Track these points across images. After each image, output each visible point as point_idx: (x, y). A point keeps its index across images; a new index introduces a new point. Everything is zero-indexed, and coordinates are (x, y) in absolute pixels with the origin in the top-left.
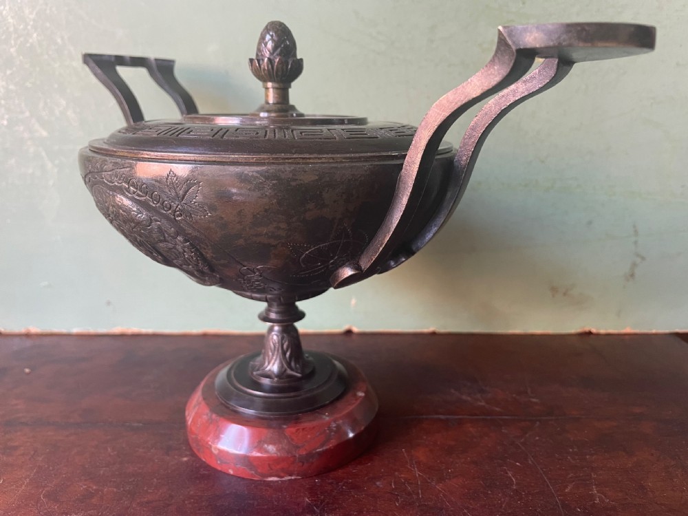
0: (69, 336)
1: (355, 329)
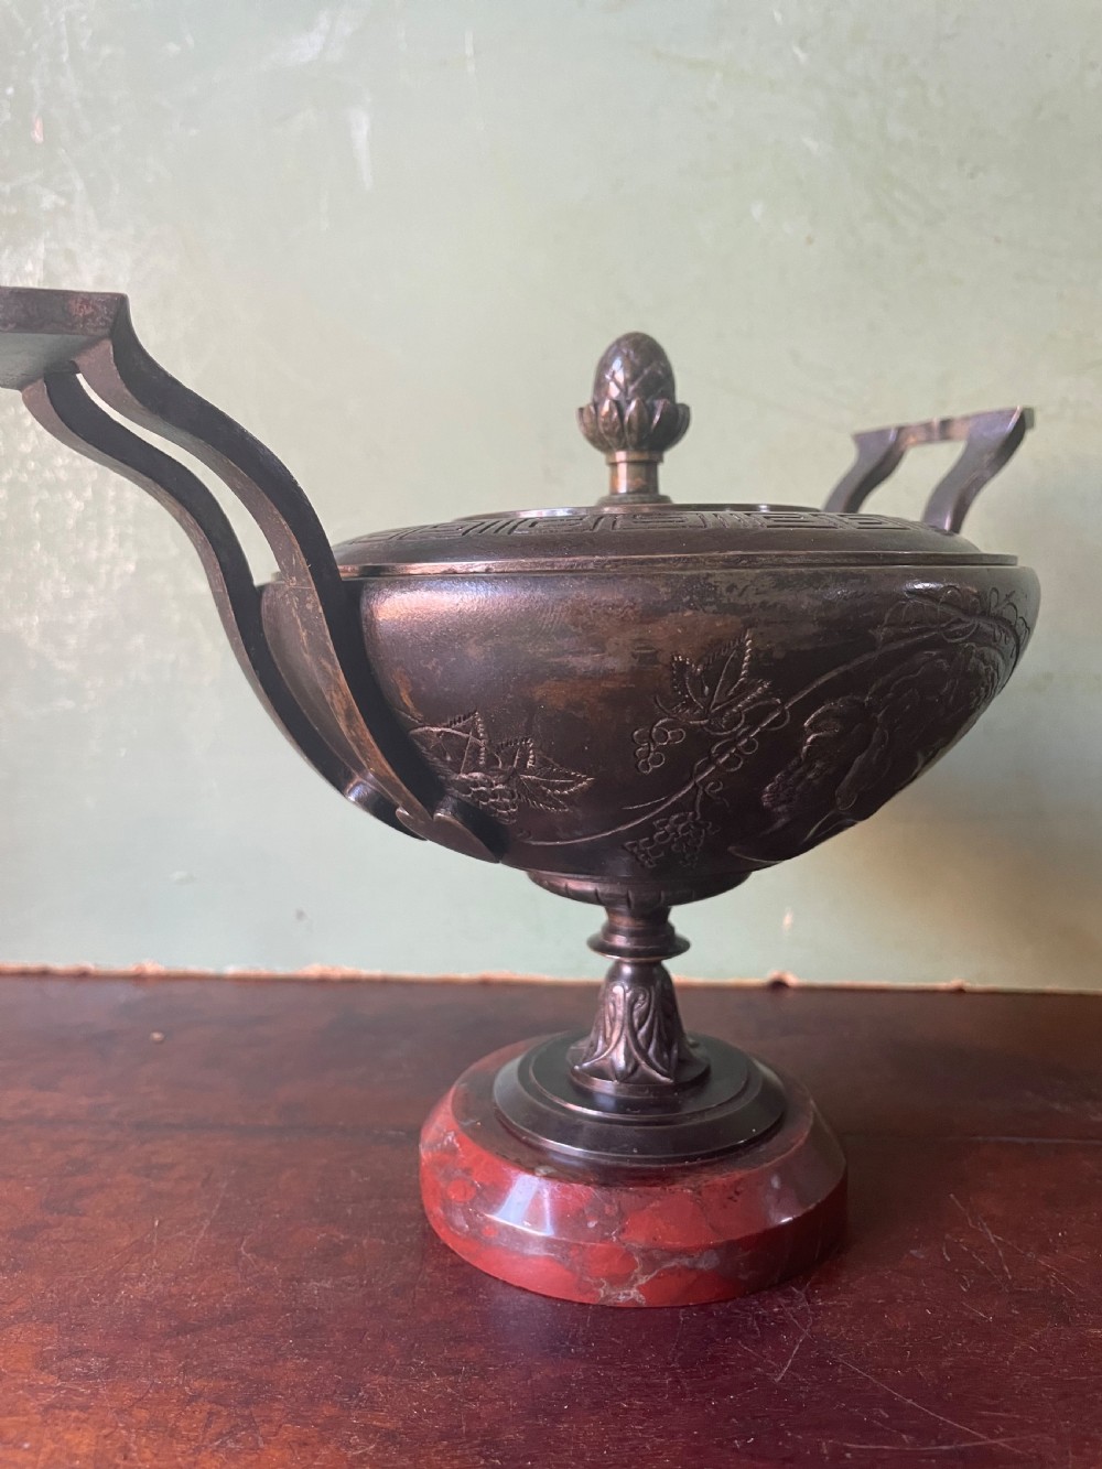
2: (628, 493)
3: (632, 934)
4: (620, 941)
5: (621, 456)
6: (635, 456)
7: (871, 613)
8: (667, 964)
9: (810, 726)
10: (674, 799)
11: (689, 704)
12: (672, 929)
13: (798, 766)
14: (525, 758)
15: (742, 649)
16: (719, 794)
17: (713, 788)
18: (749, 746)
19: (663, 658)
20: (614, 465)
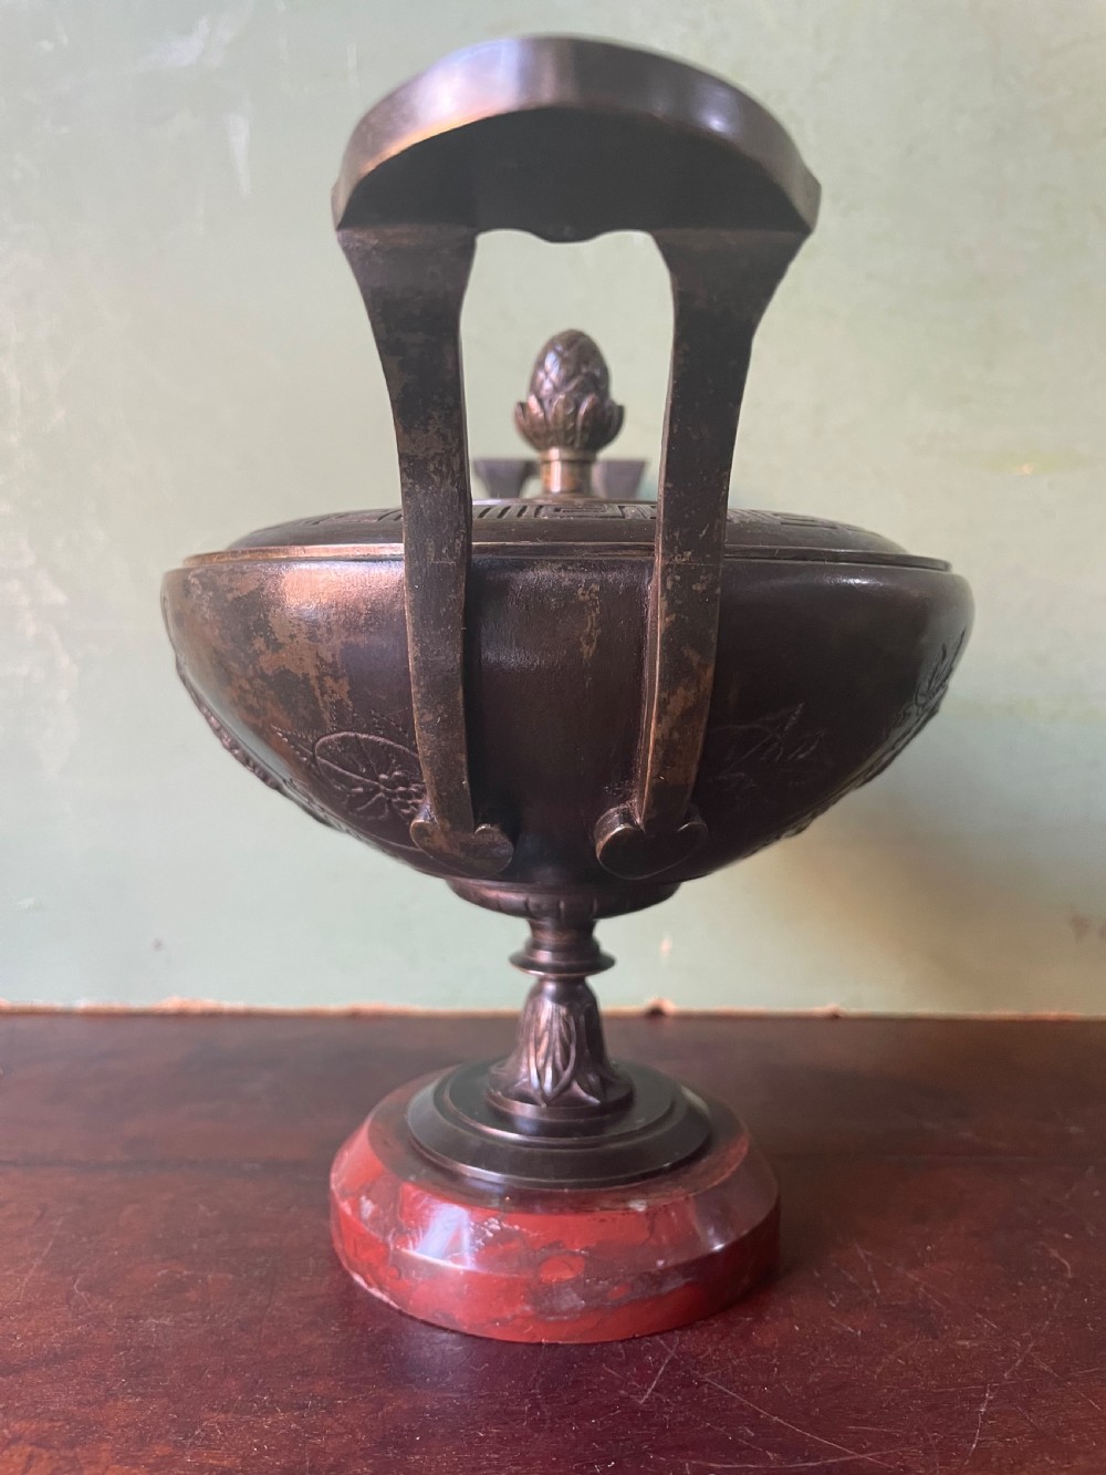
1: (670, 1007)
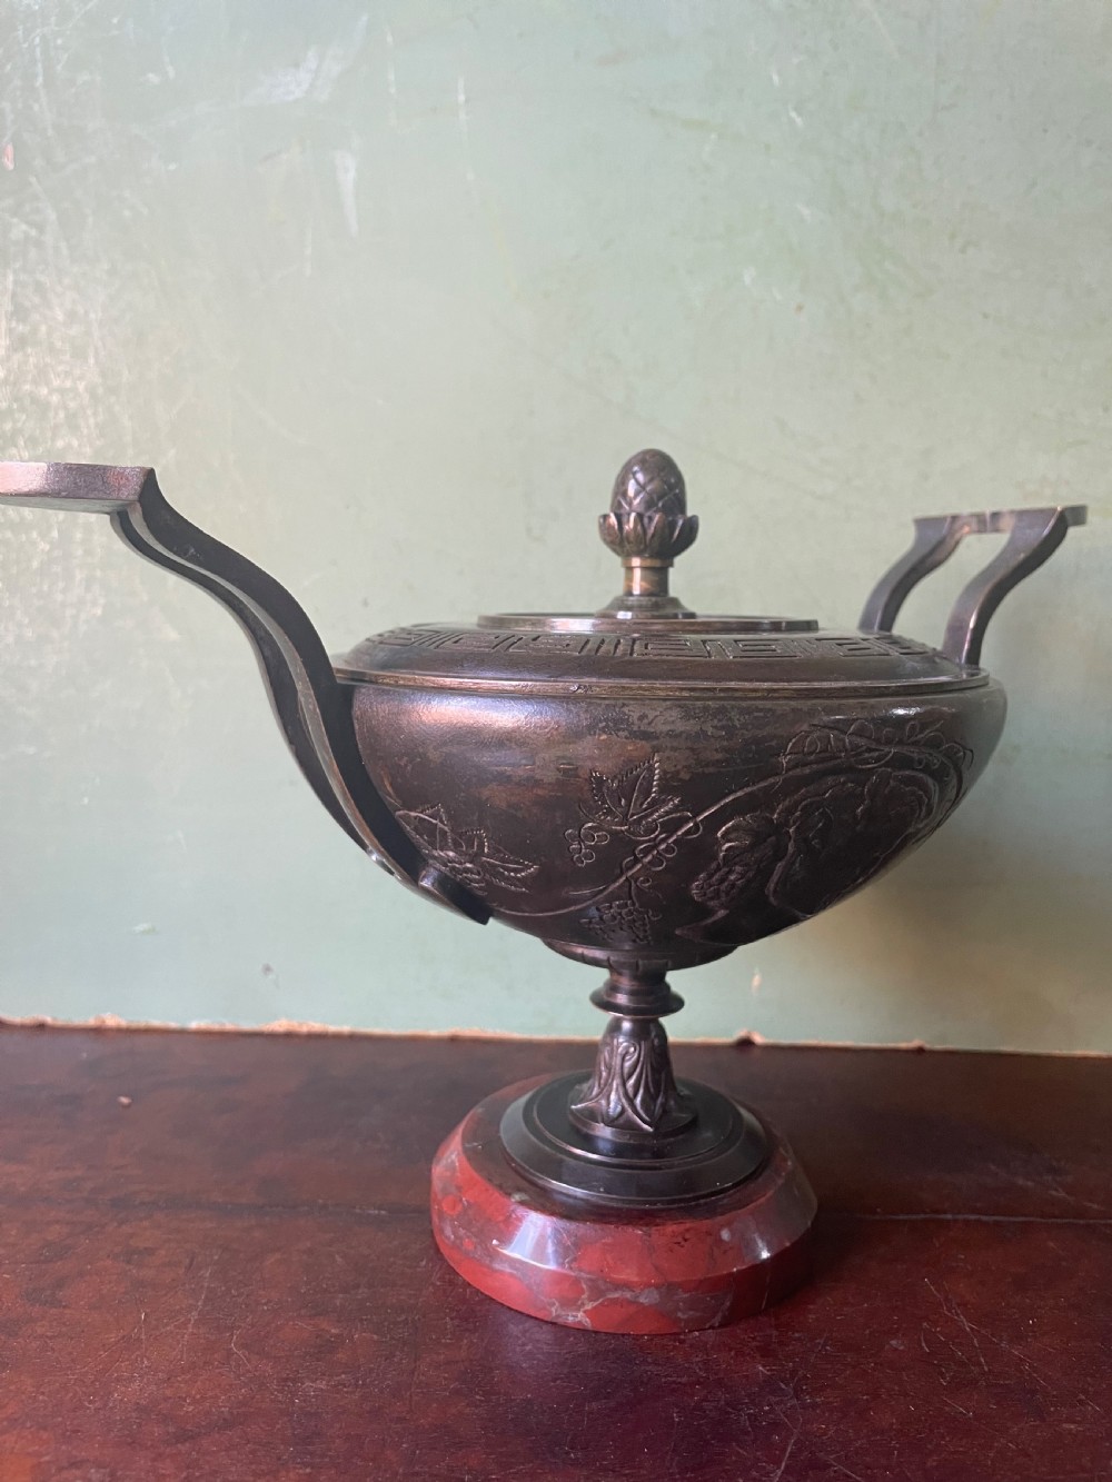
0: (182, 1033)
1: (759, 1039)
2: (641, 595)
3: (632, 993)
4: (622, 999)
5: (636, 562)
6: (649, 563)
7: (773, 743)
8: (663, 1020)
9: (723, 836)
10: (610, 889)
11: (609, 812)
12: (668, 987)
13: (718, 869)
14: (481, 846)
15: (651, 770)
16: (649, 888)
17: (643, 882)
18: (667, 850)
19: (583, 774)
20: (630, 569)
